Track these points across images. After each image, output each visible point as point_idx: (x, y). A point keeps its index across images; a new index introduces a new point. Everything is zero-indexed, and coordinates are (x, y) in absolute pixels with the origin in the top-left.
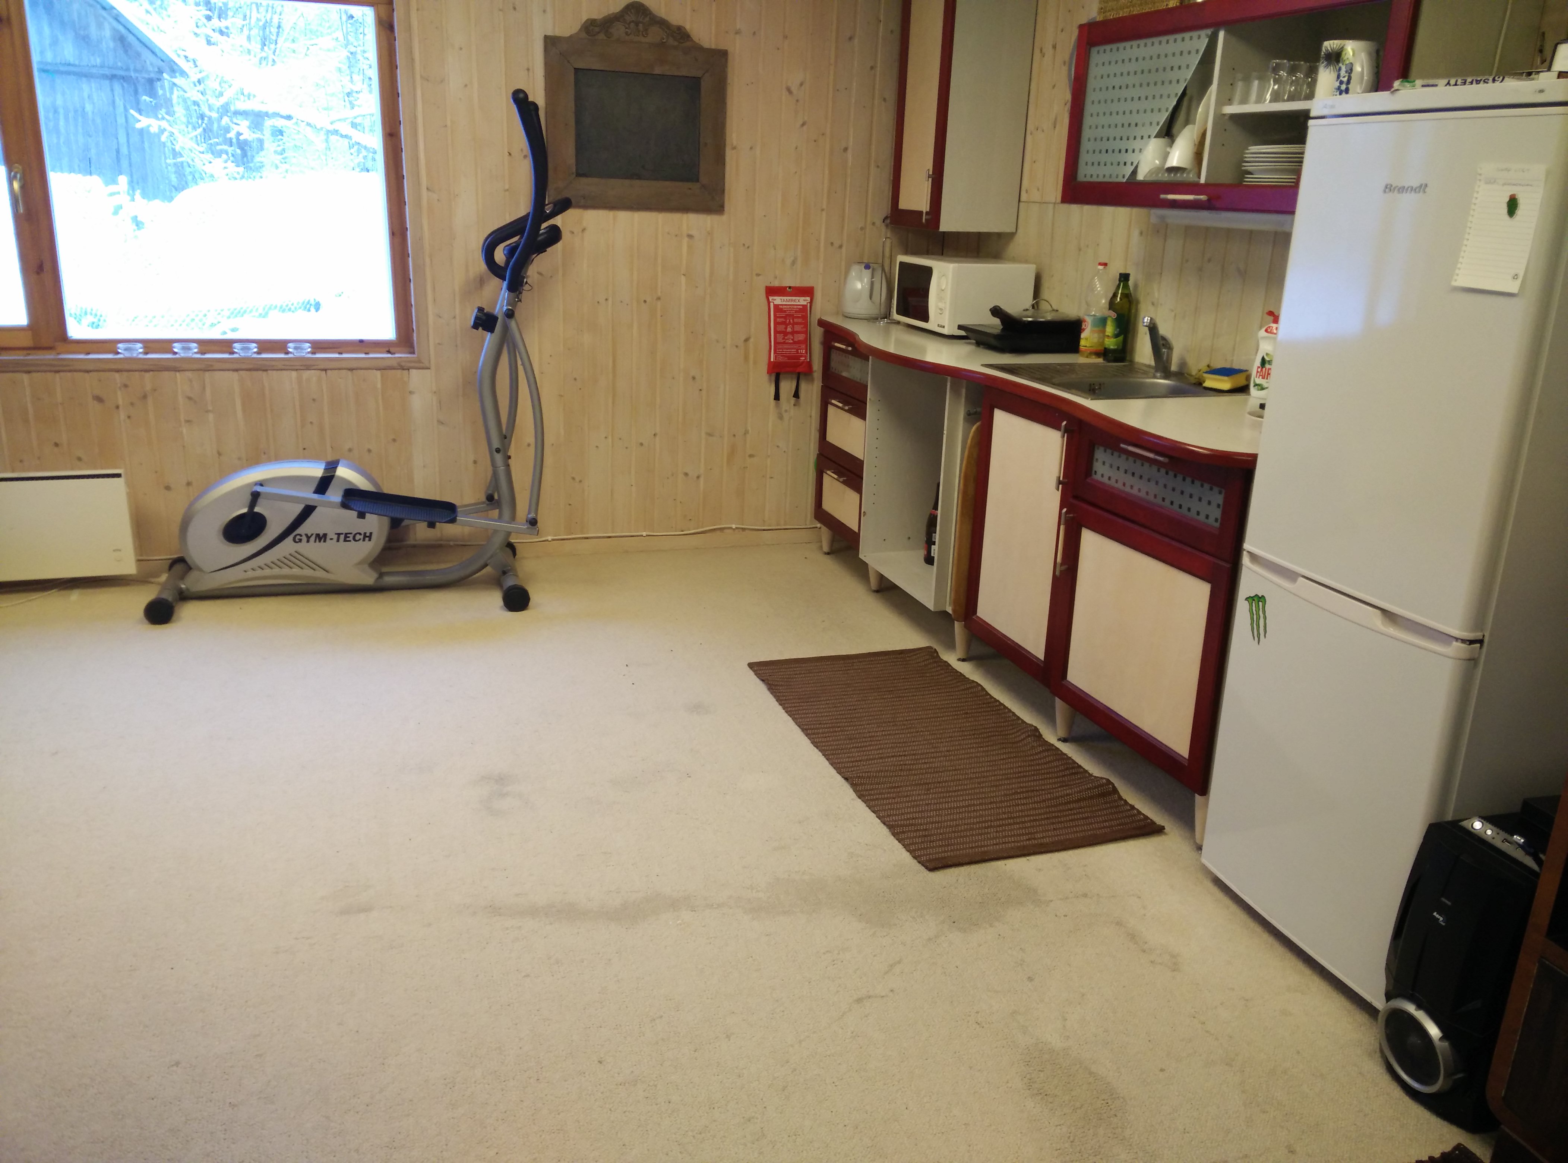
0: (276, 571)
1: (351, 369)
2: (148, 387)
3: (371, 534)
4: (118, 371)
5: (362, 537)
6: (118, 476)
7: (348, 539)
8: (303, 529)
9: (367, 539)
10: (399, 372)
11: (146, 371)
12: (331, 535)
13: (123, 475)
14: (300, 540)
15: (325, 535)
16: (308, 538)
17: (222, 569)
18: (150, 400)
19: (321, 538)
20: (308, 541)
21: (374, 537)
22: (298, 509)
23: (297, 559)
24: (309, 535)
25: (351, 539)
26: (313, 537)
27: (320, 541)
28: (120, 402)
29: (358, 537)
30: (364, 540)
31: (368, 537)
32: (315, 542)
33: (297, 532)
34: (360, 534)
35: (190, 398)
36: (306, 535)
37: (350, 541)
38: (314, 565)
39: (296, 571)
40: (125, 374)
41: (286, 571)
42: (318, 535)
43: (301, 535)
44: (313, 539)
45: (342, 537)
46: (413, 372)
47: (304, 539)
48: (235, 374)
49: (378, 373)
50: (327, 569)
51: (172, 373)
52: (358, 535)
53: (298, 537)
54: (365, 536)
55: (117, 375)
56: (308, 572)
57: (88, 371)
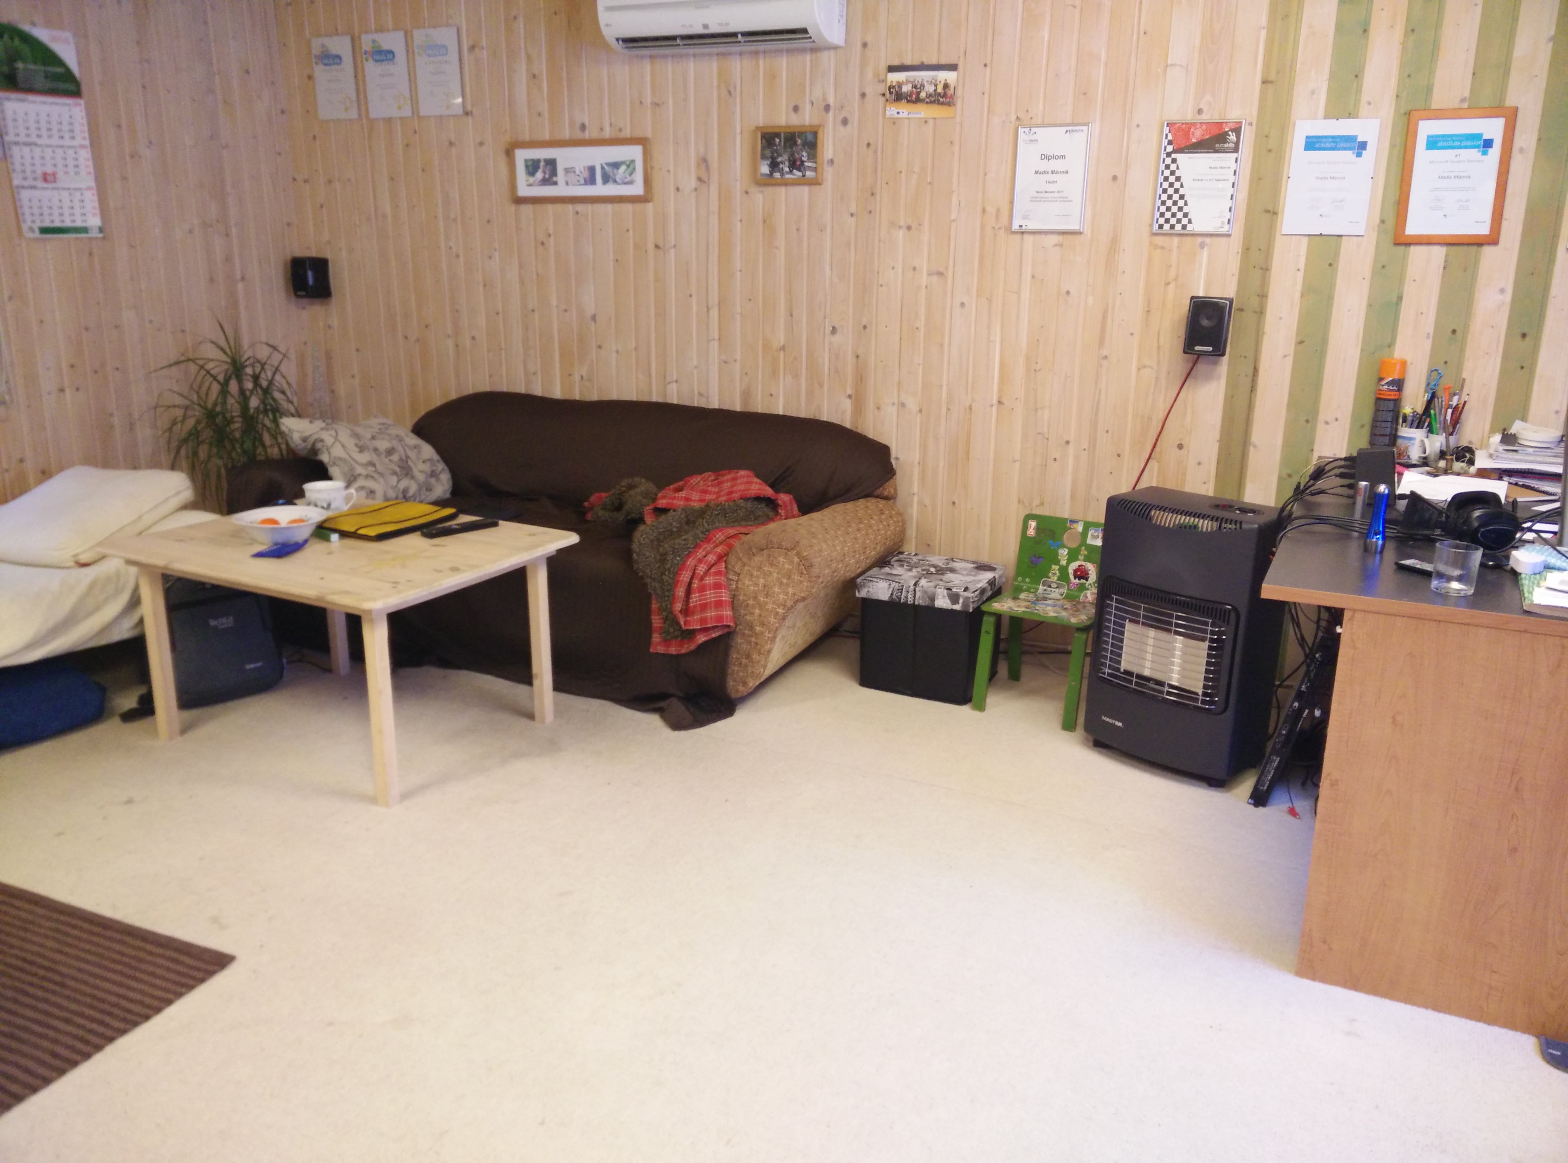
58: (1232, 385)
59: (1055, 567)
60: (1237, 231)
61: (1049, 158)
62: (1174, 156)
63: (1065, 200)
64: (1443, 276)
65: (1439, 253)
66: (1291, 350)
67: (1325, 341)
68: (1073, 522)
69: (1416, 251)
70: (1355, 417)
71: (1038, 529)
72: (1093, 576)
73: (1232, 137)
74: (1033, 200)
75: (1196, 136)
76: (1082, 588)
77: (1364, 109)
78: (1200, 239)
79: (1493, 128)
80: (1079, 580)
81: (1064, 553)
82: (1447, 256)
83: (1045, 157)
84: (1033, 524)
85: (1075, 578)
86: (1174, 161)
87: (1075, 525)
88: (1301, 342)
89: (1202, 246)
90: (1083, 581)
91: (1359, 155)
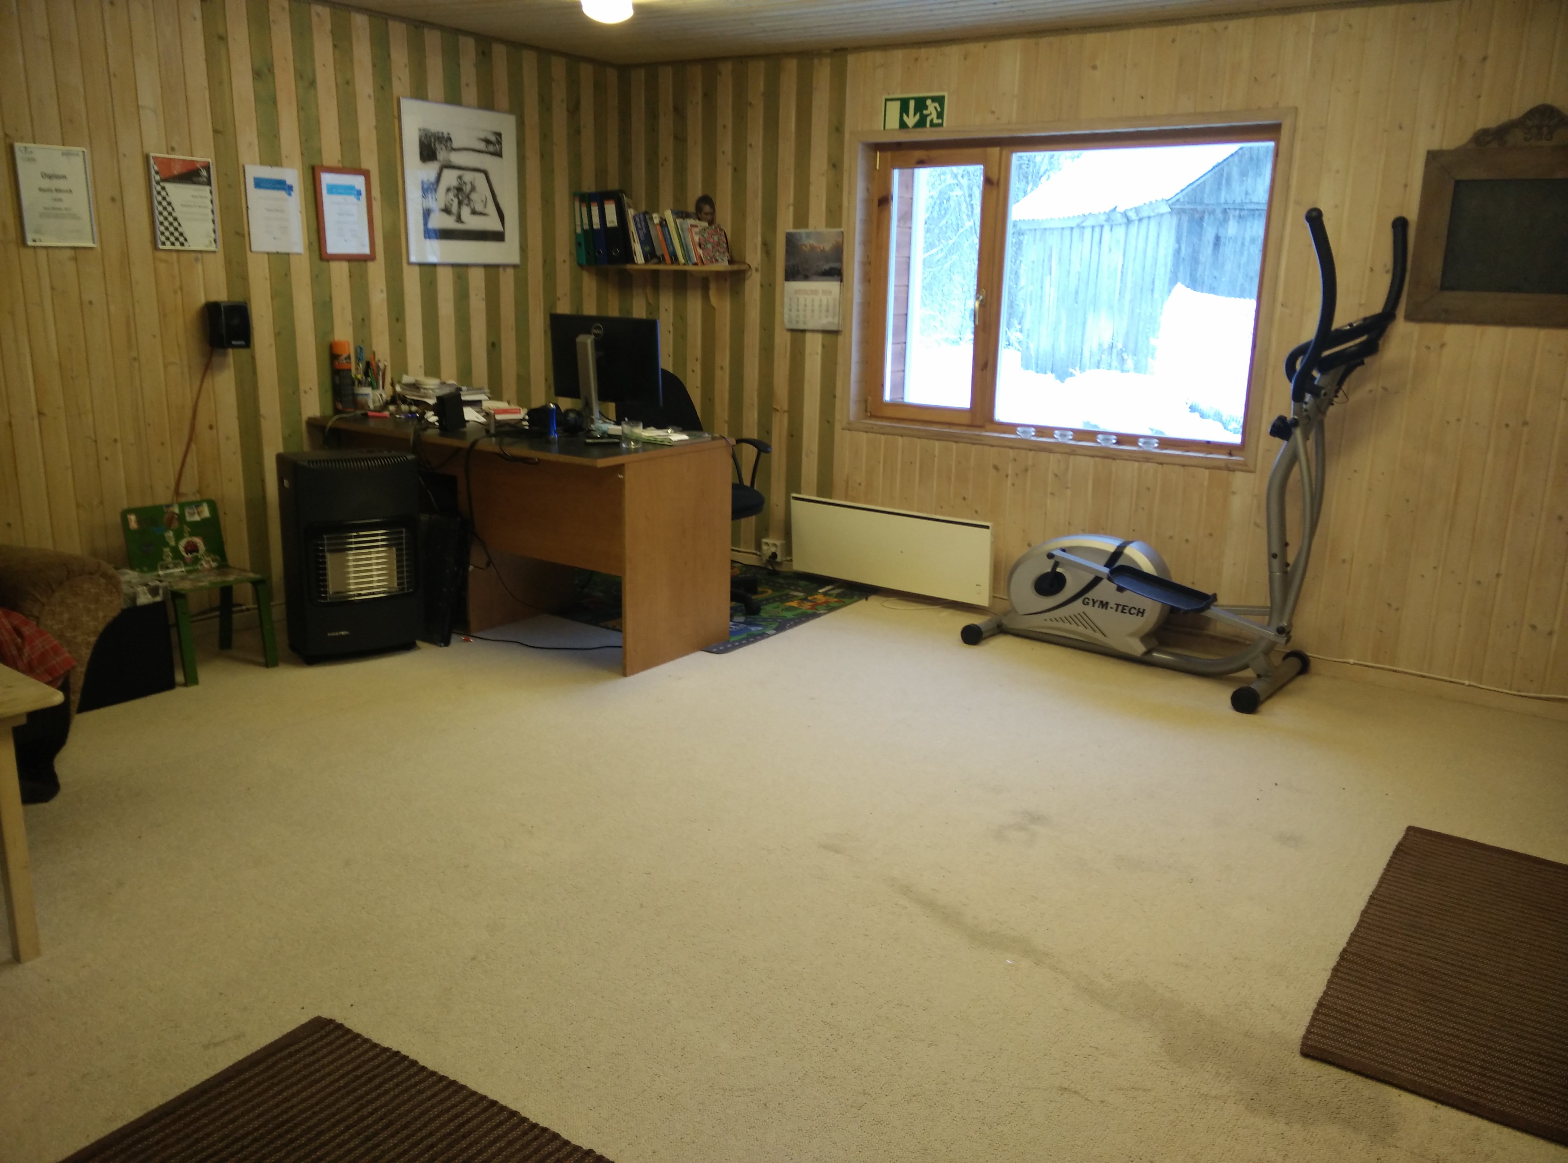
0: (1067, 626)
1: (1184, 466)
2: (1030, 462)
3: (1144, 610)
4: (1011, 448)
5: (1136, 612)
6: (987, 527)
7: (1125, 611)
8: (1090, 595)
9: (1140, 614)
10: (1225, 473)
11: (1030, 450)
12: (1112, 604)
13: (990, 528)
14: (1088, 603)
15: (1107, 603)
16: (1094, 602)
17: (1029, 614)
18: (1029, 473)
19: (1104, 605)
20: (1093, 606)
21: (1146, 614)
22: (1090, 577)
23: (1082, 619)
24: (1095, 600)
25: (1127, 611)
26: (1098, 602)
27: (1102, 608)
28: (1010, 472)
29: (1133, 611)
30: (1137, 615)
31: (1141, 612)
32: (1099, 607)
33: (1087, 596)
34: (1135, 608)
35: (1056, 475)
36: (1093, 600)
37: (1125, 613)
38: (1096, 628)
39: (1081, 629)
40: (1016, 451)
41: (1073, 627)
42: (1102, 602)
43: (1089, 599)
44: (1097, 604)
45: (1120, 608)
46: (1239, 475)
47: (1091, 603)
48: (1092, 460)
49: (1207, 472)
50: (1105, 633)
51: (1047, 454)
52: (1133, 609)
53: (1087, 600)
54: (1139, 611)
55: (1011, 451)
56: (1089, 632)
57: (992, 446)
58: (239, 371)
59: (167, 550)
60: (220, 249)
61: (50, 177)
62: (162, 184)
63: (75, 217)
64: (350, 280)
65: (345, 265)
66: (273, 341)
67: (293, 332)
68: (168, 506)
69: (334, 266)
70: (321, 384)
71: (139, 521)
72: (202, 547)
73: (204, 173)
74: (42, 215)
75: (177, 170)
76: (196, 560)
77: (285, 161)
78: (193, 255)
79: (358, 182)
80: (191, 553)
81: (170, 534)
82: (349, 268)
83: (45, 175)
84: (132, 518)
85: (187, 554)
86: (163, 188)
87: (171, 509)
88: (279, 334)
89: (197, 260)
90: (195, 554)
91: (290, 194)
